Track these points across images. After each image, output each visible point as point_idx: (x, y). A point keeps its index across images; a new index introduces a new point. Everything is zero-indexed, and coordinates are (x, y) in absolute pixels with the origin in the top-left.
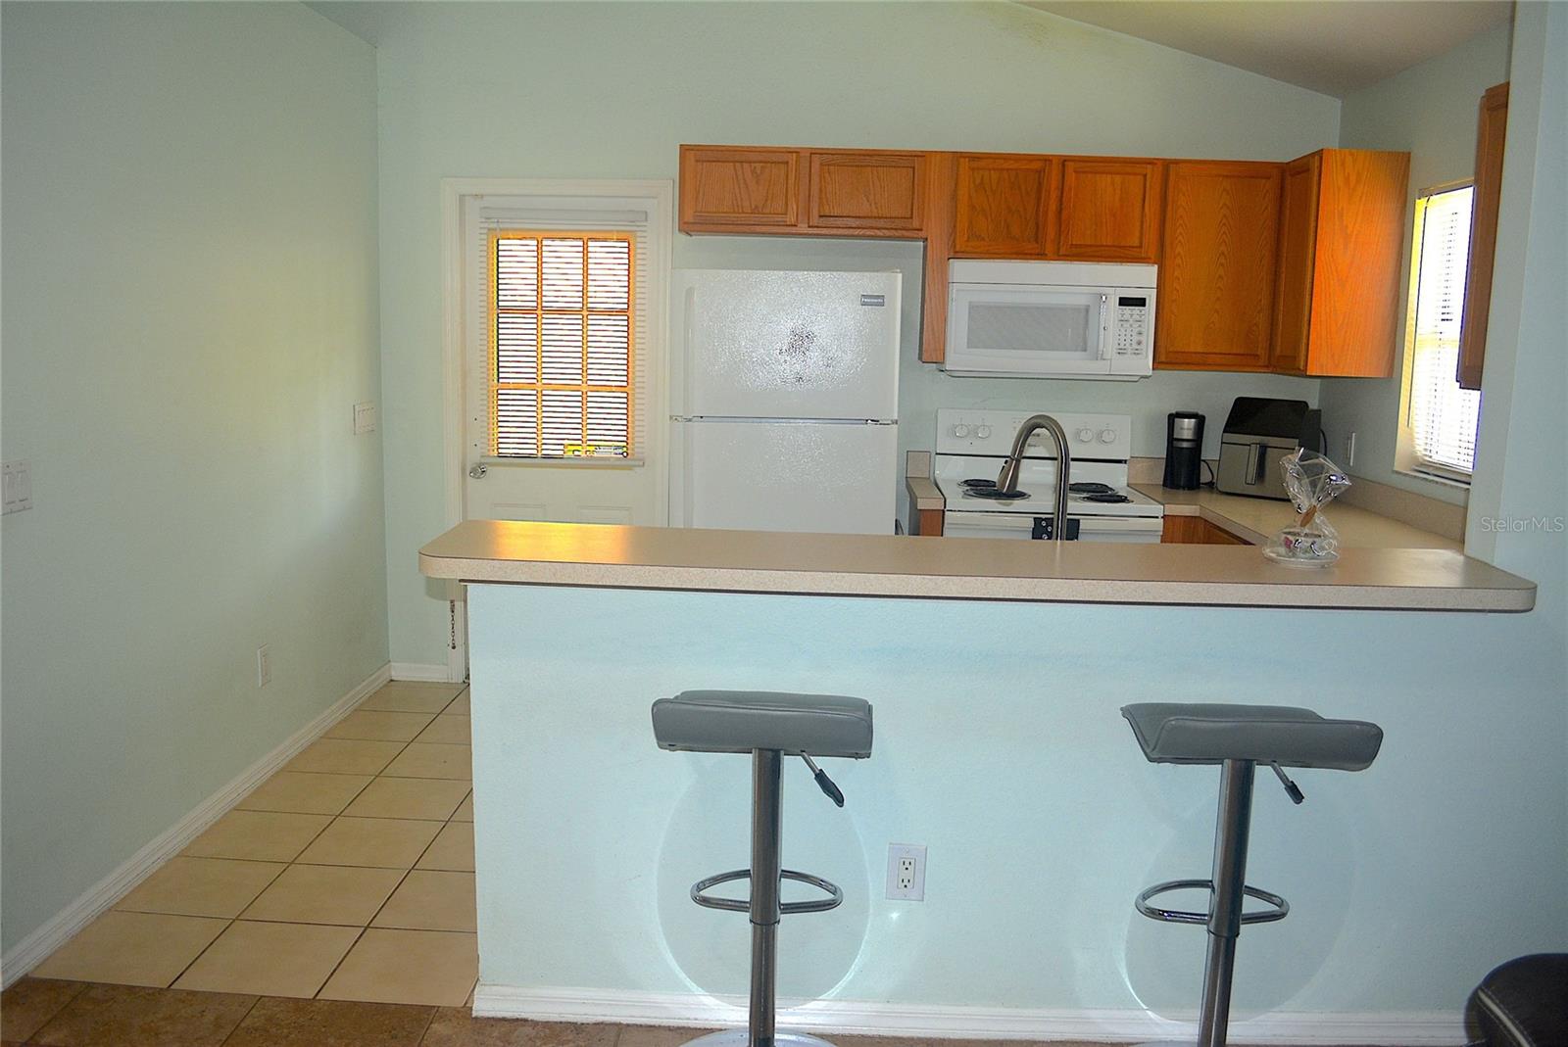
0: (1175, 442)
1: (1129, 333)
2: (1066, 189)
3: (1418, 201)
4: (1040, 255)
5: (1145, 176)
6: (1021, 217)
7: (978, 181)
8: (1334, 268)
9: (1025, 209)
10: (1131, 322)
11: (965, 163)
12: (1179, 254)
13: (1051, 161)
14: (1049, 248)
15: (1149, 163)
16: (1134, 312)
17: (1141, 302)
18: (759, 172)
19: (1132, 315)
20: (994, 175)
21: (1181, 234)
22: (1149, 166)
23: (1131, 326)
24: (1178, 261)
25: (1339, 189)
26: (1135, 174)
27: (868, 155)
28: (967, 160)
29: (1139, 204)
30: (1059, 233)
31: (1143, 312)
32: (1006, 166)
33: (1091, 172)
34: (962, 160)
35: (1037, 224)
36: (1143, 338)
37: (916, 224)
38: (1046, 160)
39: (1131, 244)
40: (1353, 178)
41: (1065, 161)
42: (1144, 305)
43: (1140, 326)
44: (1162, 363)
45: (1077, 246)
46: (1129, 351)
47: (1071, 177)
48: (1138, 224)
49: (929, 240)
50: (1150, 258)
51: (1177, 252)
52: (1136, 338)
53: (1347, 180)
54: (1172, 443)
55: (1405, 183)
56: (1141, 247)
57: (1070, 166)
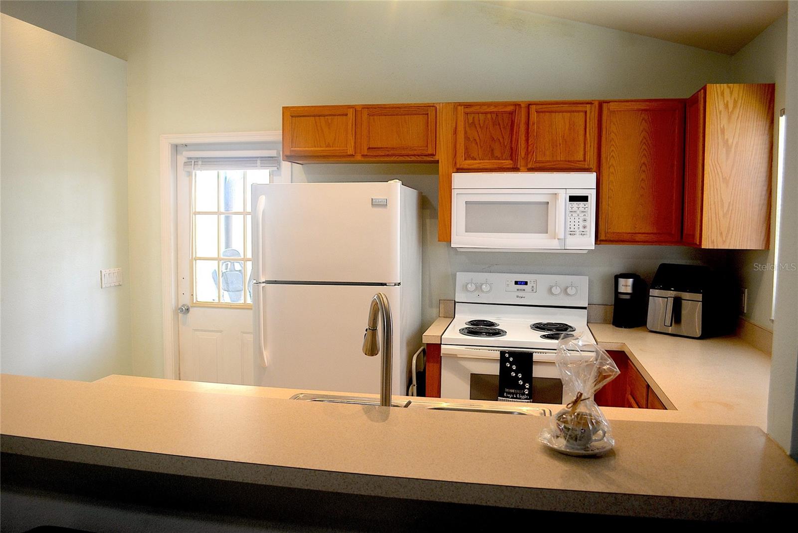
0: (619, 295)
1: (577, 220)
2: (531, 123)
3: (781, 118)
4: (515, 169)
5: (586, 112)
6: (501, 143)
7: (471, 121)
8: (719, 170)
9: (503, 138)
10: (578, 211)
11: (461, 109)
12: (612, 165)
13: (520, 105)
14: (521, 163)
15: (588, 103)
16: (580, 206)
17: (584, 199)
18: (330, 122)
19: (578, 208)
20: (482, 117)
21: (613, 151)
22: (588, 105)
23: (578, 215)
24: (612, 170)
25: (720, 112)
26: (578, 112)
27: (398, 108)
28: (463, 107)
29: (582, 132)
30: (527, 153)
31: (587, 205)
32: (488, 110)
33: (548, 112)
34: (459, 107)
35: (511, 148)
36: (587, 224)
37: (430, 152)
38: (517, 105)
39: (578, 159)
40: (731, 106)
41: (529, 105)
42: (587, 201)
43: (585, 215)
44: (603, 241)
45: (540, 162)
46: (578, 233)
47: (534, 116)
48: (582, 145)
49: (440, 161)
50: (591, 169)
51: (610, 164)
52: (582, 224)
53: (726, 106)
54: (618, 296)
55: (772, 105)
56: (585, 160)
57: (533, 108)
